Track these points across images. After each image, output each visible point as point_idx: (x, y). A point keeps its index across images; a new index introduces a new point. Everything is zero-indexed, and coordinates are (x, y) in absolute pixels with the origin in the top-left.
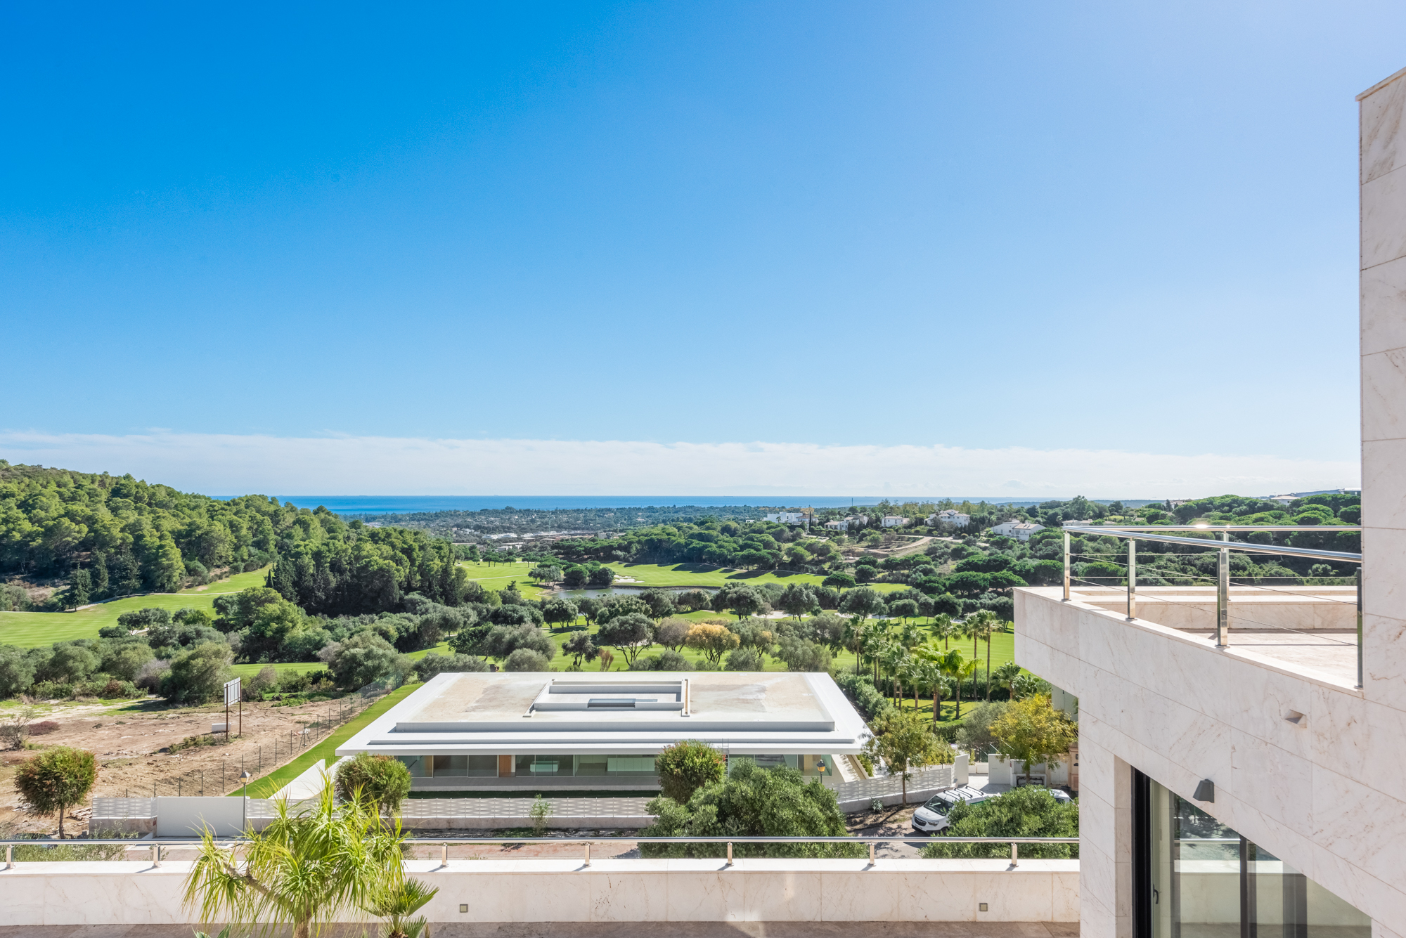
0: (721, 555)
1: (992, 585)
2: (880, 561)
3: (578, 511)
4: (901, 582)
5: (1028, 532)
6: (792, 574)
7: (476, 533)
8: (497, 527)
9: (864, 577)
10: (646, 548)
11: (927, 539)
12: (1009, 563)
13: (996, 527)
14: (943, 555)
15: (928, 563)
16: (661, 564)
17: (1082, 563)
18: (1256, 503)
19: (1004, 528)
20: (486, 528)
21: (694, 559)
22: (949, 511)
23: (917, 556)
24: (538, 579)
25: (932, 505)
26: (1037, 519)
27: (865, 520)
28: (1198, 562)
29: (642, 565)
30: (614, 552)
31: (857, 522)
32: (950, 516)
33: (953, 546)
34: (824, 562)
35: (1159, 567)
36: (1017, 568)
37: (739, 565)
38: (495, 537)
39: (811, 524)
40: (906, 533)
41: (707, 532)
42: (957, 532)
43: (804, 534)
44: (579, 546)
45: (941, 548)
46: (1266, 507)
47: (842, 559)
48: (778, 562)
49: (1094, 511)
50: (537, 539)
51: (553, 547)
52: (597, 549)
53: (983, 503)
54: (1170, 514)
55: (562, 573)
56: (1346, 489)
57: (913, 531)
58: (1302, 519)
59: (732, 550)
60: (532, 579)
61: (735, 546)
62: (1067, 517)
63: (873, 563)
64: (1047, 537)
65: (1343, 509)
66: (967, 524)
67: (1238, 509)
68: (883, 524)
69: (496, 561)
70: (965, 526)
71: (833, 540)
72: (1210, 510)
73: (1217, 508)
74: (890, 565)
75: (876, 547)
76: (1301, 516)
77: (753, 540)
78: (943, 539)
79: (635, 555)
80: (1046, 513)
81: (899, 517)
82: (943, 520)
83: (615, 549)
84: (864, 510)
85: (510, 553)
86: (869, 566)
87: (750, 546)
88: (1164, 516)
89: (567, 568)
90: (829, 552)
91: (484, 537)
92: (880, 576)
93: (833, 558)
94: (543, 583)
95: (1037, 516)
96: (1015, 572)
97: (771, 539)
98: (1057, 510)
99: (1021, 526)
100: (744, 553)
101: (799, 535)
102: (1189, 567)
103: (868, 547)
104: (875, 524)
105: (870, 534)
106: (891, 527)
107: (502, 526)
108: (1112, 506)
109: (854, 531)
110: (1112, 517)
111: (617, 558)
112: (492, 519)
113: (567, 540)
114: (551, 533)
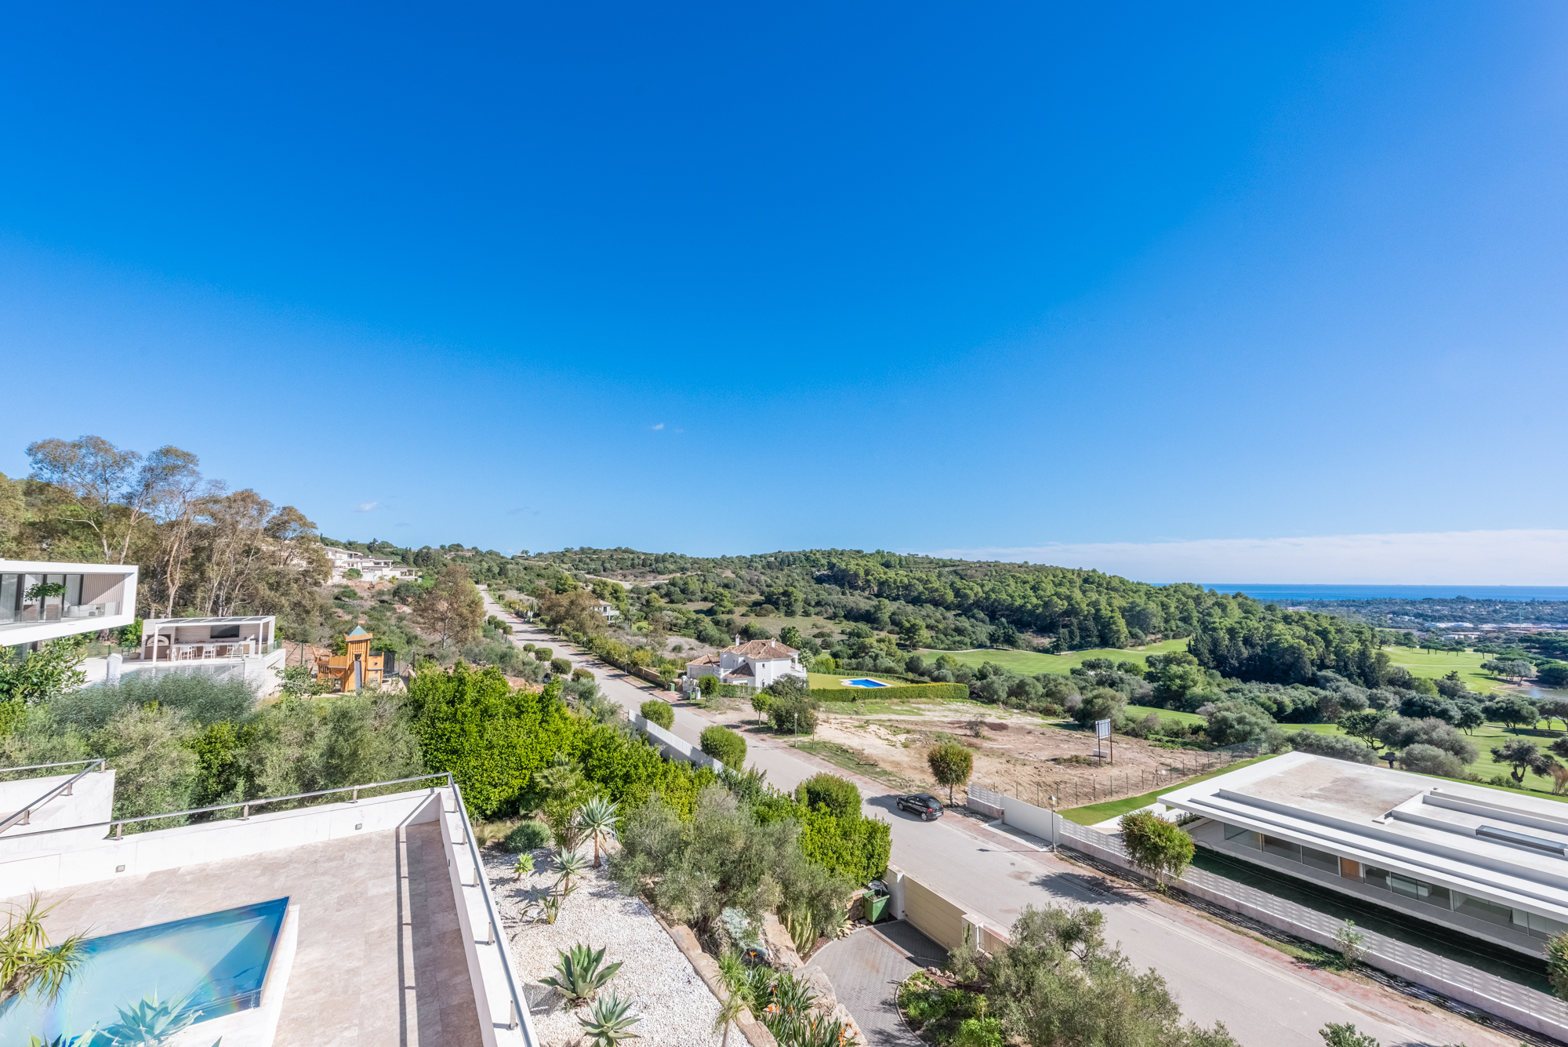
7: (1416, 620)
8: (1445, 616)
20: (1430, 617)
24: (1496, 672)
38: (1442, 625)
50: (1500, 630)
51: (1522, 640)
60: (1486, 671)
69: (1437, 649)
85: (1459, 643)
89: (1542, 664)
91: (1427, 624)
94: (1503, 676)
107: (1452, 616)
112: (1439, 607)
113: (1548, 634)
114: (1524, 625)
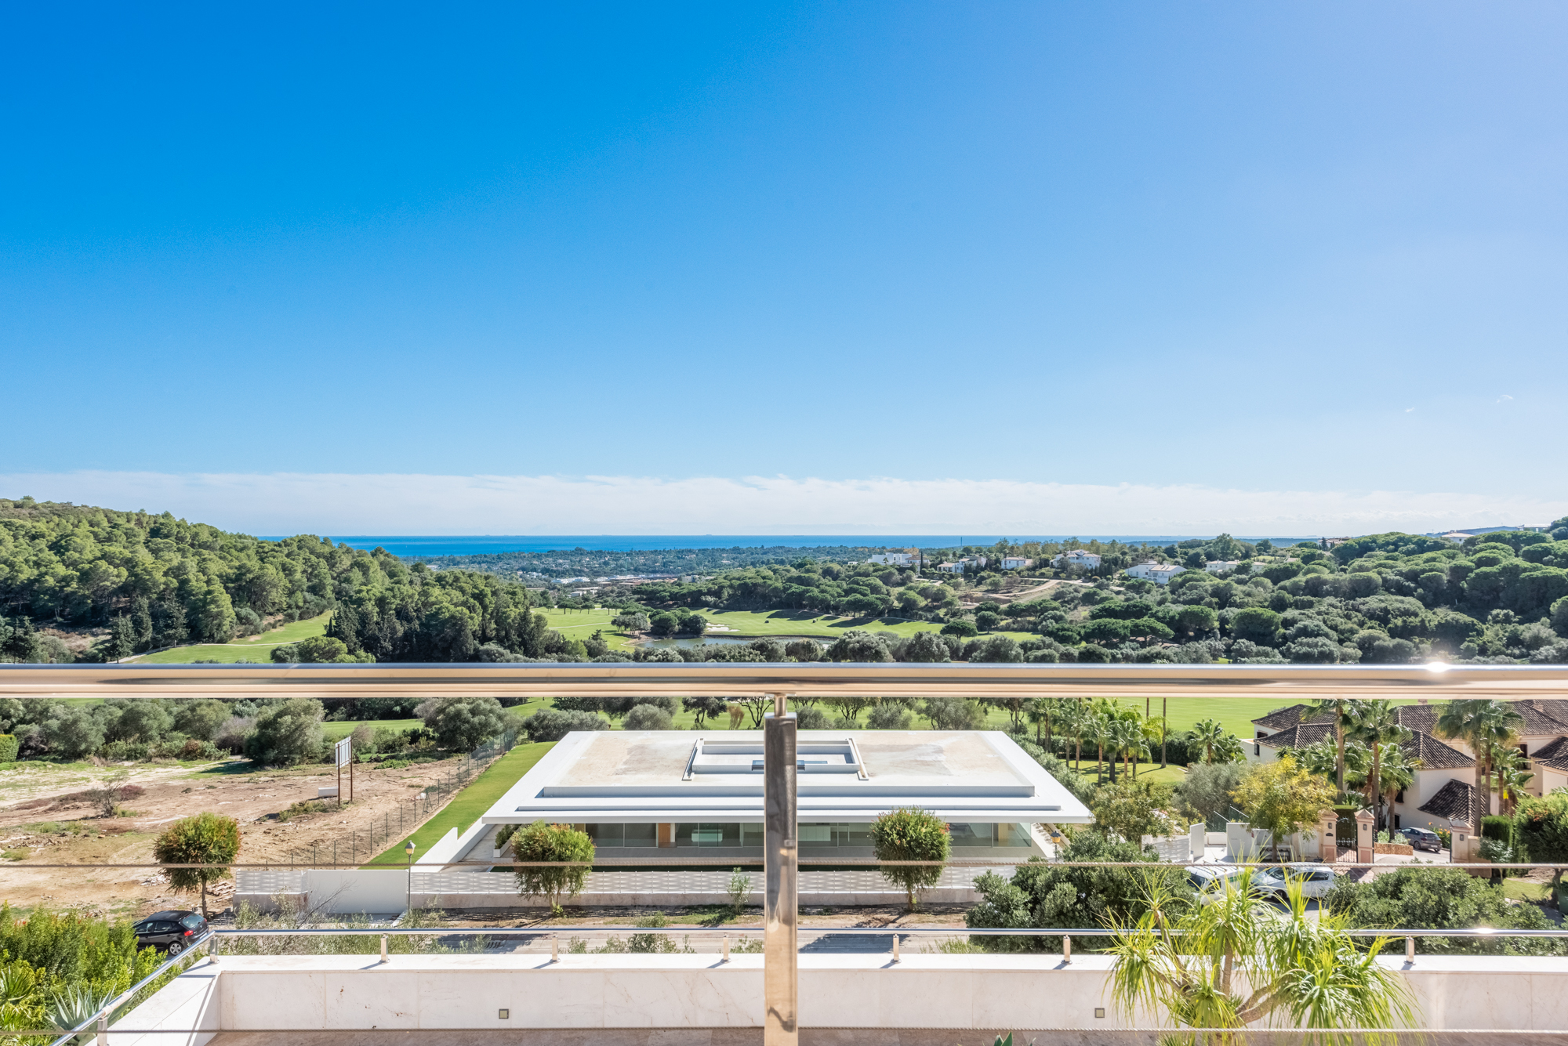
0: (823, 601)
1: (1133, 633)
2: (1004, 607)
4: (1028, 630)
5: (1167, 574)
6: (902, 621)
7: (543, 577)
8: (567, 571)
9: (985, 624)
10: (739, 593)
11: (1053, 583)
12: (1151, 609)
13: (1131, 569)
14: (1072, 600)
15: (1055, 609)
16: (755, 610)
17: (1232, 609)
18: (1425, 542)
19: (1140, 570)
20: (555, 572)
21: (792, 605)
22: (1076, 551)
23: (1044, 601)
24: (623, 628)
25: (1057, 544)
26: (1176, 559)
27: (983, 561)
29: (733, 613)
30: (703, 598)
31: (974, 564)
32: (1079, 557)
33: (1084, 591)
34: (938, 608)
35: (1319, 613)
36: (1159, 614)
37: (844, 612)
38: (565, 581)
39: (922, 566)
40: (1029, 576)
41: (807, 575)
42: (1087, 574)
43: (915, 577)
44: (664, 591)
45: (1070, 593)
46: (1437, 546)
47: (960, 605)
48: (888, 608)
49: (1240, 550)
50: (613, 583)
51: (635, 592)
52: (684, 595)
53: (1115, 542)
54: (1328, 554)
55: (649, 621)
56: (1526, 526)
57: (1037, 573)
58: (1480, 559)
59: (836, 595)
60: (615, 628)
61: (839, 590)
62: (1210, 557)
63: (996, 609)
64: (1191, 580)
65: (1526, 548)
66: (1098, 565)
67: (1405, 548)
68: (1003, 566)
69: (572, 608)
70: (1096, 568)
71: (949, 584)
72: (1372, 550)
73: (1381, 547)
74: (1013, 612)
75: (995, 591)
76: (1478, 555)
77: (858, 584)
78: (1071, 582)
79: (727, 600)
80: (1186, 553)
81: (1021, 558)
82: (1071, 561)
83: (705, 594)
84: (979, 551)
85: (586, 599)
86: (990, 613)
87: (855, 591)
88: (1321, 556)
89: (654, 615)
90: (945, 597)
92: (1003, 623)
93: (950, 604)
94: (628, 632)
95: (1176, 557)
96: (1157, 619)
97: (879, 582)
98: (1198, 550)
99: (1158, 568)
100: (850, 598)
101: (909, 578)
102: (1353, 614)
103: (988, 591)
104: (994, 566)
105: (990, 577)
106: (1012, 569)
107: (572, 570)
108: (1260, 545)
109: (970, 573)
110: (1261, 558)
111: (706, 604)
112: (561, 561)
113: (648, 584)
114: (628, 577)
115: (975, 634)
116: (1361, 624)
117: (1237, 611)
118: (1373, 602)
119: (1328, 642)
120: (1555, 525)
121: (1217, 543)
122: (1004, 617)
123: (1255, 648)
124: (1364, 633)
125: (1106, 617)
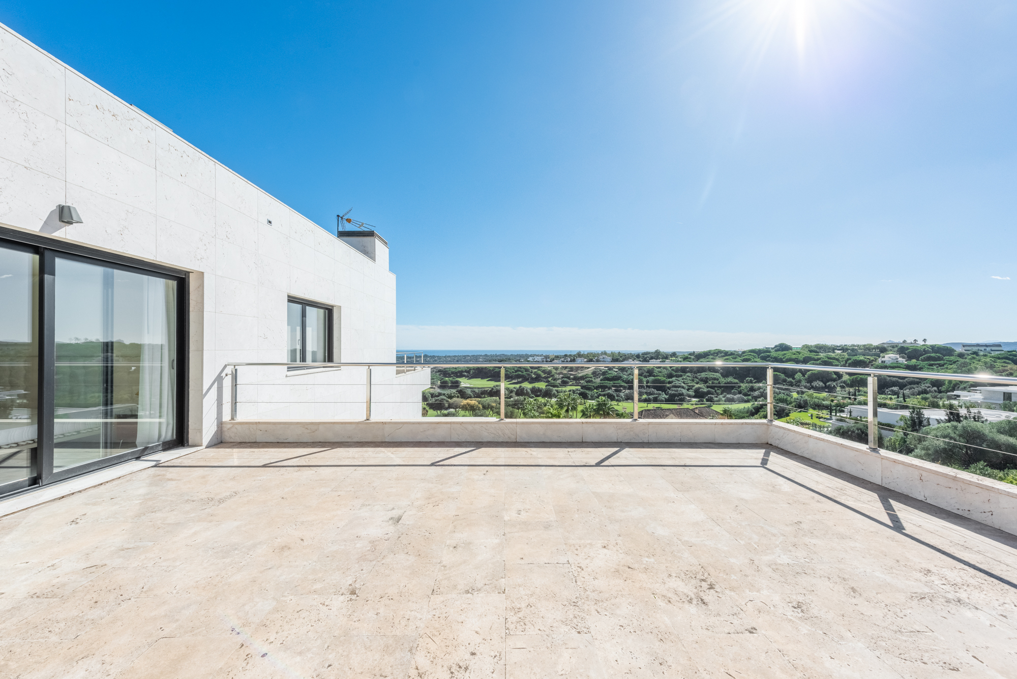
1: (613, 387)
2: (572, 377)
3: (455, 356)
4: (578, 386)
6: (535, 382)
9: (563, 383)
10: (477, 372)
12: (623, 378)
14: (598, 374)
15: (591, 378)
16: (482, 378)
18: (728, 352)
22: (603, 356)
25: (598, 354)
27: (569, 360)
28: (699, 377)
30: (463, 374)
31: (566, 361)
32: (604, 358)
33: (603, 371)
34: (549, 377)
35: (683, 379)
36: (625, 379)
37: (514, 379)
45: (598, 371)
47: (557, 376)
49: (663, 356)
52: (457, 372)
53: (619, 352)
54: (693, 357)
55: (439, 382)
58: (744, 359)
61: (513, 371)
62: (651, 358)
63: (569, 378)
65: (762, 354)
68: (576, 362)
72: (709, 355)
73: (712, 355)
74: (576, 379)
75: (572, 371)
76: (745, 357)
77: (522, 369)
79: (472, 375)
80: (643, 357)
81: (584, 358)
82: (601, 360)
83: (464, 372)
84: (570, 355)
86: (566, 379)
87: (520, 371)
88: (690, 358)
92: (571, 383)
93: (553, 376)
95: (640, 358)
96: (623, 381)
98: (648, 355)
100: (517, 373)
102: (695, 379)
103: (569, 371)
108: (671, 354)
110: (670, 359)
111: (464, 376)
115: (558, 387)
116: (697, 383)
117: (653, 378)
118: (703, 375)
119: (682, 389)
120: (776, 346)
121: (655, 353)
122: (572, 380)
123: (656, 392)
124: (697, 386)
125: (605, 380)
